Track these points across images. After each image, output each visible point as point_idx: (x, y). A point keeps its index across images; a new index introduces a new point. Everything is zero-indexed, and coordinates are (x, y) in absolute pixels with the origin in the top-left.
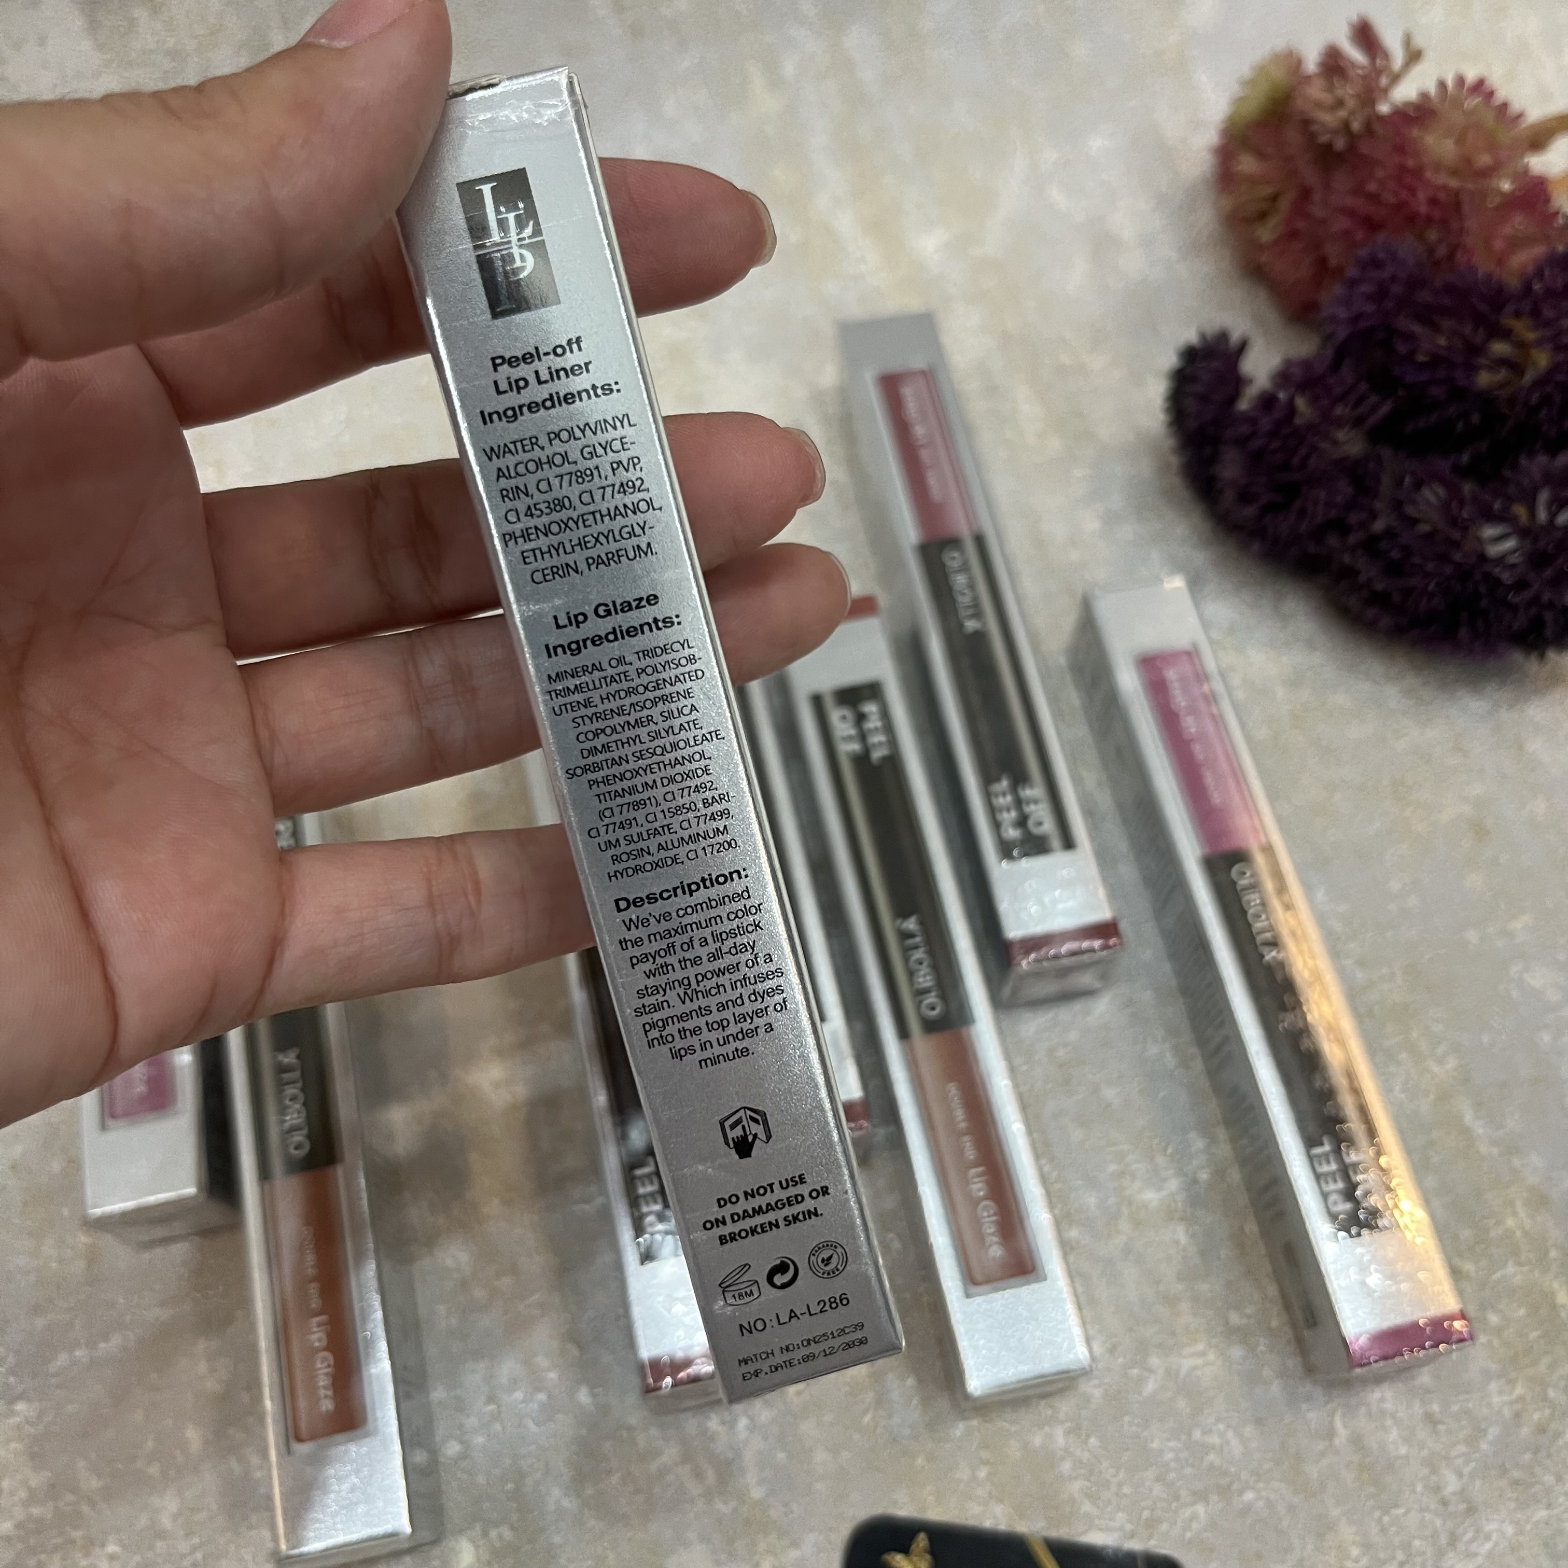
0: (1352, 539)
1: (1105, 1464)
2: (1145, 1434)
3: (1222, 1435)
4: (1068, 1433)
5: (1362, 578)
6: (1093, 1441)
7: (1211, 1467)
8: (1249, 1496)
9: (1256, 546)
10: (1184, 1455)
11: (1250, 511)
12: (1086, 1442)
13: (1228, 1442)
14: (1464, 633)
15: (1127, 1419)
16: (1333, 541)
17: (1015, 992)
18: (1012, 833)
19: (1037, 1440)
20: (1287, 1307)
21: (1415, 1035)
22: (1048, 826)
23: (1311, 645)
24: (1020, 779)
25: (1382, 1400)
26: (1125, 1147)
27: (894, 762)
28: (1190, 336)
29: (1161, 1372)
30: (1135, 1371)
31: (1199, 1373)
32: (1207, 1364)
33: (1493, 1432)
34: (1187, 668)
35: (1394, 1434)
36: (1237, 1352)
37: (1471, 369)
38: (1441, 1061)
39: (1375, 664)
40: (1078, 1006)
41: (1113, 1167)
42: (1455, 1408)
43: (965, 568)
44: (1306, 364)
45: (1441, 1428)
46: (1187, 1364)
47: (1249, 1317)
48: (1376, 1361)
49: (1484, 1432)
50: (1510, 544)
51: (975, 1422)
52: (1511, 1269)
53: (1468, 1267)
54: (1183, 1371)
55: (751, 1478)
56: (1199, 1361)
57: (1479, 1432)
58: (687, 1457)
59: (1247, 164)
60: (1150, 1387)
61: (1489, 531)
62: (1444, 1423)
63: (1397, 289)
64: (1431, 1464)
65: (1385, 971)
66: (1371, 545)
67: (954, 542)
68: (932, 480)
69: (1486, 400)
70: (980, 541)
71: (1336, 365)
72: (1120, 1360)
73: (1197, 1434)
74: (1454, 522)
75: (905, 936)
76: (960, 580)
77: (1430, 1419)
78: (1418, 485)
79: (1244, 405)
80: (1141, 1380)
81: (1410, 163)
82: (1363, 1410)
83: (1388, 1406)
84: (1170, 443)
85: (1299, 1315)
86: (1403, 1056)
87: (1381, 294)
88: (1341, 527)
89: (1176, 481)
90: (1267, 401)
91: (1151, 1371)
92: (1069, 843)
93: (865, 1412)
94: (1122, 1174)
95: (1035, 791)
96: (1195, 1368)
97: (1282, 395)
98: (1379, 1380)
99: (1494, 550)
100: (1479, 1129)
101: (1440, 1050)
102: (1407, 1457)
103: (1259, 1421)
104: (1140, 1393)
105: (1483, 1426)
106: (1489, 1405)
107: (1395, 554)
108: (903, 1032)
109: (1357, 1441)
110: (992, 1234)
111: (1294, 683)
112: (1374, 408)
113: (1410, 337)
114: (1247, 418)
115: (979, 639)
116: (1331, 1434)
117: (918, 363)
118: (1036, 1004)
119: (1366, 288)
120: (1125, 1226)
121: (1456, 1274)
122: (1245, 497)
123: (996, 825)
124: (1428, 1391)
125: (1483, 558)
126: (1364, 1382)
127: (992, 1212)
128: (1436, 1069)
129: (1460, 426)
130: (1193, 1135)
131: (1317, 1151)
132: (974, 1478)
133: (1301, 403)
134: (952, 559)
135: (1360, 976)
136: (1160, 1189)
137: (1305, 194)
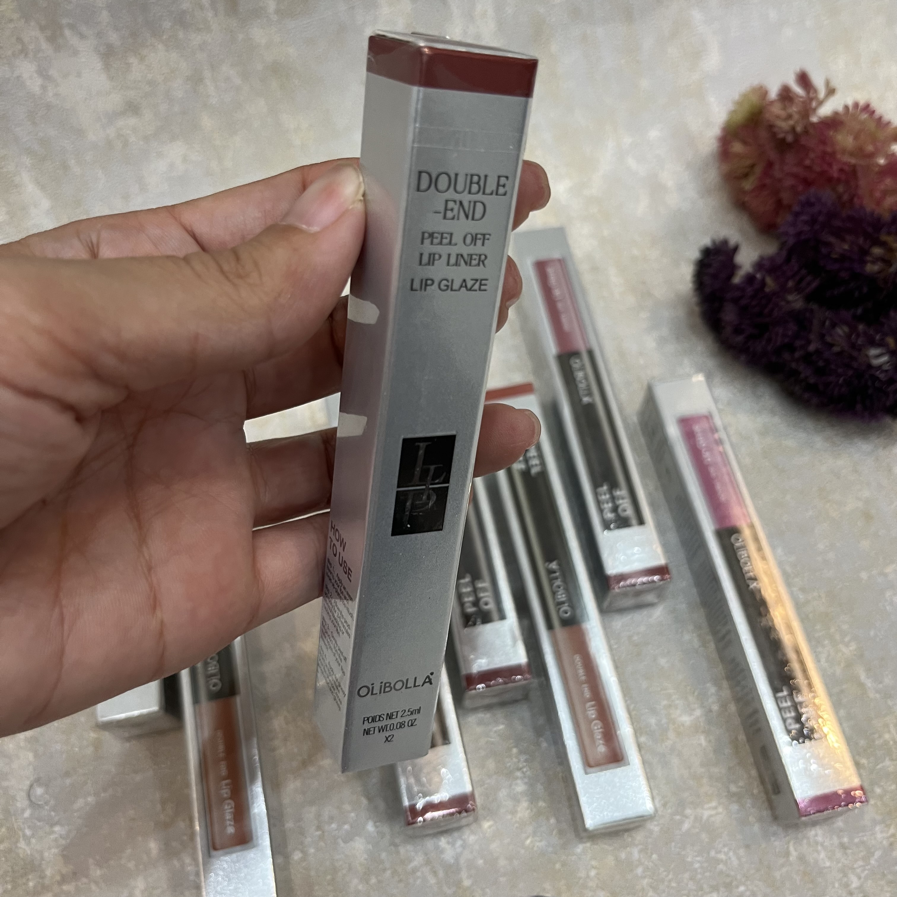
0: (797, 355)
1: (662, 869)
2: (683, 853)
3: (726, 854)
4: (640, 851)
5: (802, 376)
6: (654, 856)
7: (721, 872)
8: (742, 888)
9: (743, 358)
10: (705, 865)
11: (740, 339)
12: (651, 857)
13: (730, 858)
14: (859, 407)
15: (673, 844)
16: (786, 356)
17: (610, 604)
18: (610, 516)
19: (623, 855)
20: (762, 782)
21: (832, 630)
22: (630, 512)
23: (773, 412)
24: (614, 485)
25: (816, 835)
26: (671, 691)
27: (544, 474)
28: (706, 241)
29: (692, 818)
30: (678, 817)
31: (713, 819)
32: (717, 814)
33: (878, 854)
34: (705, 425)
35: (822, 855)
36: (735, 807)
37: (863, 262)
38: (847, 645)
39: (809, 424)
40: (645, 612)
41: (665, 702)
42: (856, 840)
43: (583, 368)
44: (771, 259)
45: (849, 851)
46: (706, 814)
47: (742, 787)
48: (814, 813)
49: (873, 854)
50: (885, 359)
51: (588, 845)
52: (887, 763)
53: (864, 761)
54: (705, 818)
55: (464, 875)
56: (713, 812)
57: (870, 854)
58: (428, 862)
59: (737, 147)
60: (686, 826)
61: (873, 352)
62: (850, 849)
63: (821, 218)
64: (844, 871)
65: (815, 594)
66: (807, 358)
67: (576, 354)
68: (564, 319)
69: (872, 279)
70: (591, 354)
71: (788, 260)
72: (669, 811)
73: (713, 853)
74: (853, 346)
75: (550, 572)
76: (580, 375)
77: (843, 847)
78: (834, 325)
79: (737, 280)
80: (681, 822)
81: (829, 149)
82: (805, 841)
83: (820, 839)
84: (695, 300)
85: (769, 787)
86: (826, 642)
87: (813, 221)
88: (790, 348)
89: (698, 321)
90: (750, 279)
91: (687, 817)
92: (641, 522)
93: (527, 838)
94: (670, 706)
95: (622, 492)
96: (711, 816)
97: (758, 276)
98: (814, 824)
99: (876, 362)
100: (869, 683)
101: (847, 639)
102: (830, 867)
103: (747, 847)
104: (680, 829)
105: (872, 850)
106: (875, 838)
107: (821, 363)
108: (550, 626)
109: (802, 858)
110: (600, 739)
111: (764, 432)
112: (809, 284)
113: (828, 244)
114: (737, 288)
115: (591, 407)
116: (787, 854)
117: (556, 255)
118: (621, 611)
119: (804, 218)
120: (671, 735)
121: (857, 765)
122: (737, 331)
123: (601, 511)
124: (841, 831)
125: (870, 366)
126: (806, 825)
127: (599, 727)
128: (844, 649)
129: (856, 294)
130: (709, 685)
131: (780, 695)
132: (588, 876)
133: (769, 281)
134: (576, 364)
135: (801, 597)
136: (691, 715)
137: (770, 165)
